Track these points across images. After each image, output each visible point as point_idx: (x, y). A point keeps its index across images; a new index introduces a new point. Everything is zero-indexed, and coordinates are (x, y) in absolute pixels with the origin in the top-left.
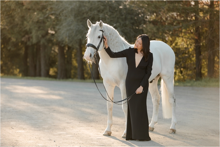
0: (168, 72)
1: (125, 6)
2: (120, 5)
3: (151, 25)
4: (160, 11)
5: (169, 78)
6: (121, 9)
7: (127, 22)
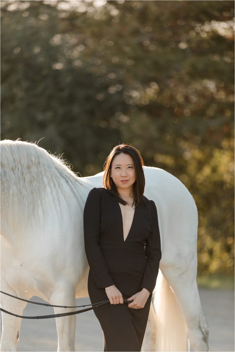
0: (179, 255)
1: (70, 62)
2: (56, 60)
3: (144, 118)
4: (170, 77)
5: (183, 273)
6: (58, 71)
7: (76, 109)
